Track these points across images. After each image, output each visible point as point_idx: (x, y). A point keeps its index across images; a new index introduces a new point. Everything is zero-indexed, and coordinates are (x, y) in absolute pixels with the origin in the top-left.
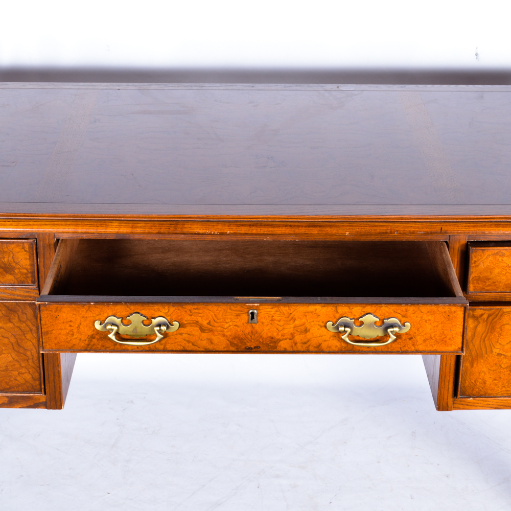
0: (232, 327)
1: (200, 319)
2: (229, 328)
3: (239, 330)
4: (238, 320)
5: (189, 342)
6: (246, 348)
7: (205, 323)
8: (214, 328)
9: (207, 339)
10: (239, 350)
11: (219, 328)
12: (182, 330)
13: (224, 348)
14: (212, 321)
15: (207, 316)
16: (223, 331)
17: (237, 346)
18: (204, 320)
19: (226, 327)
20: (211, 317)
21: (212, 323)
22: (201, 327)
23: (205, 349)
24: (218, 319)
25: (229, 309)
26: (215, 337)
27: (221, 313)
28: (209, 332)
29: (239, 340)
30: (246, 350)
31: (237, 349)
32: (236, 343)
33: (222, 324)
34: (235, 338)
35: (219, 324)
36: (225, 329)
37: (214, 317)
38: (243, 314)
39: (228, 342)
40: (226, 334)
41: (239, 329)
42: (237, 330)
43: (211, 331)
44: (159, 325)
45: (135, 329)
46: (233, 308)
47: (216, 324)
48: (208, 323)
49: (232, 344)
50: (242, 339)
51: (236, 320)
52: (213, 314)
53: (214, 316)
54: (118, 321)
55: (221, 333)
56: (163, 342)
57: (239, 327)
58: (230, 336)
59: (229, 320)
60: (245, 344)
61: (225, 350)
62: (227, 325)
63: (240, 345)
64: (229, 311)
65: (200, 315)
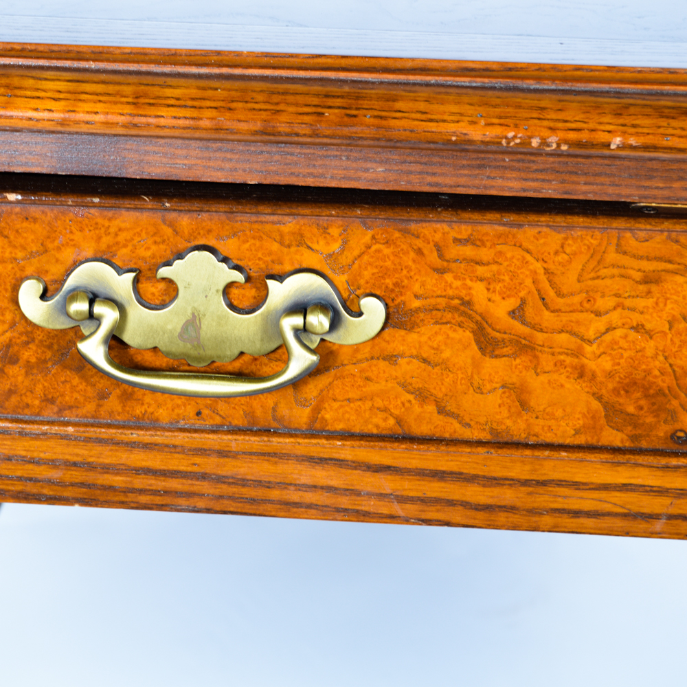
0: (619, 333)
1: (479, 292)
2: (608, 337)
3: (650, 352)
4: (650, 302)
5: (422, 395)
6: (673, 437)
7: (500, 310)
8: (540, 337)
9: (503, 387)
10: (644, 444)
11: (564, 337)
12: (400, 341)
13: (577, 432)
14: (533, 303)
15: (513, 276)
16: (578, 353)
17: (635, 426)
18: (497, 297)
19: (591, 334)
20: (528, 282)
21: (529, 312)
22: (481, 329)
23: (492, 431)
24: (560, 294)
25: (612, 248)
26: (543, 378)
27: (577, 266)
28: (515, 356)
29: (646, 396)
30: (675, 447)
31: (634, 438)
32: (631, 409)
33: (575, 316)
34: (628, 386)
35: (565, 318)
36: (590, 342)
37: (545, 285)
38: (675, 273)
39: (596, 405)
40: (591, 365)
41: (650, 347)
42: (642, 350)
43: (524, 347)
44: (300, 308)
45: (193, 323)
46: (633, 242)
47: (547, 318)
48: (512, 314)
49: (612, 413)
50: (660, 392)
51: (641, 303)
52: (538, 266)
53: (543, 278)
54: (122, 284)
55: (568, 360)
56: (312, 390)
57: (650, 334)
58: (610, 375)
59: (610, 302)
60: (673, 415)
61: (581, 440)
62: (600, 324)
63: (650, 419)
64: (612, 256)
65: (480, 270)
